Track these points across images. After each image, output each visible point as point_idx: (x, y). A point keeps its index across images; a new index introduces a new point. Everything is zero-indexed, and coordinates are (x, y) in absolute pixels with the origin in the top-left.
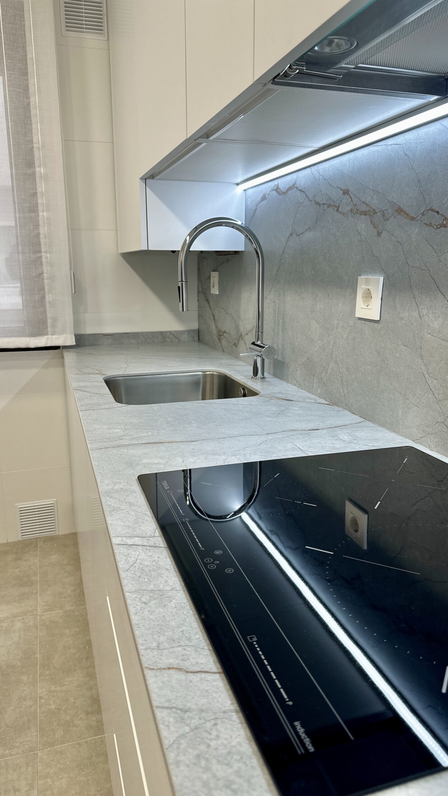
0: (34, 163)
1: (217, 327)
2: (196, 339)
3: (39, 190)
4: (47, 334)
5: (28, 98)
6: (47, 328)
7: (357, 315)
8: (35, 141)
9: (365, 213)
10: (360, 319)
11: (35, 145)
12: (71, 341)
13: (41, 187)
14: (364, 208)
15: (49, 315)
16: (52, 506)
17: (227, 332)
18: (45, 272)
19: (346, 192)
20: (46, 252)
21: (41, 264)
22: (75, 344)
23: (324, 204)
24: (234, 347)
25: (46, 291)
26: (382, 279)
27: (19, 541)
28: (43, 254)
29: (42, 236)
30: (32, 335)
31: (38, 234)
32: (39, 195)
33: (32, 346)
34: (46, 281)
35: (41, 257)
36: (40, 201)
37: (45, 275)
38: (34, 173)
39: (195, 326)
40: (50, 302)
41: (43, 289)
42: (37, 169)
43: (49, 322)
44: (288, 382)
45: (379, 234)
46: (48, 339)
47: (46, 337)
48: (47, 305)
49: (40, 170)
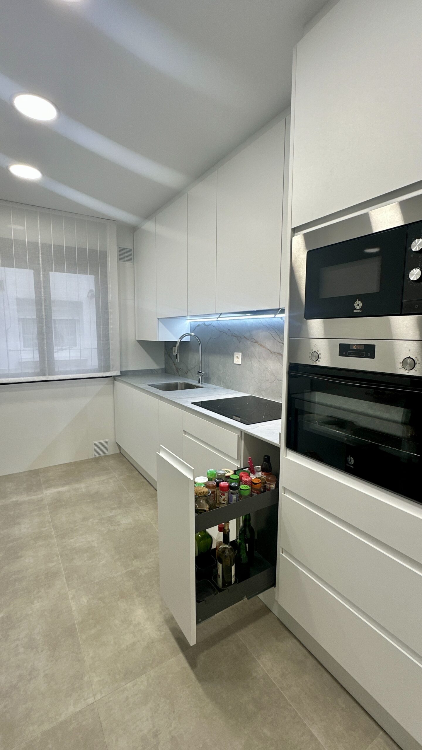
0: (108, 308)
1: (176, 367)
2: (164, 372)
3: (109, 317)
4: (110, 371)
5: (107, 285)
6: (110, 369)
7: (235, 363)
8: (109, 300)
9: (235, 336)
10: (235, 364)
11: (109, 302)
12: (119, 374)
13: (110, 317)
14: (235, 335)
15: (111, 364)
16: (107, 442)
17: (182, 368)
18: (110, 347)
19: (229, 330)
20: (111, 340)
21: (109, 344)
22: (120, 374)
23: (222, 332)
24: (186, 374)
25: (111, 355)
26: (241, 354)
27: (93, 458)
28: (110, 341)
29: (110, 334)
30: (104, 372)
31: (109, 333)
32: (109, 319)
33: (104, 376)
34: (111, 351)
35: (109, 342)
36: (110, 321)
37: (110, 349)
38: (108, 311)
39: (164, 367)
40: (112, 359)
41: (109, 353)
42: (109, 310)
43: (111, 366)
44: (210, 384)
45: (240, 342)
46: (110, 373)
47: (109, 372)
48: (111, 360)
49: (110, 310)
